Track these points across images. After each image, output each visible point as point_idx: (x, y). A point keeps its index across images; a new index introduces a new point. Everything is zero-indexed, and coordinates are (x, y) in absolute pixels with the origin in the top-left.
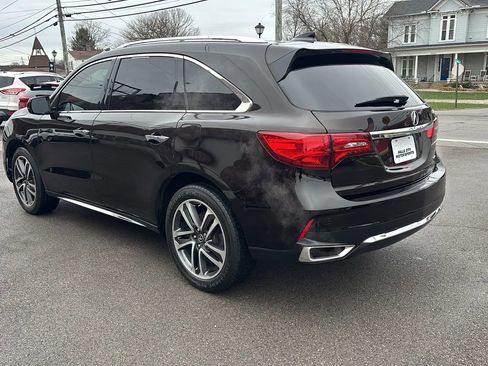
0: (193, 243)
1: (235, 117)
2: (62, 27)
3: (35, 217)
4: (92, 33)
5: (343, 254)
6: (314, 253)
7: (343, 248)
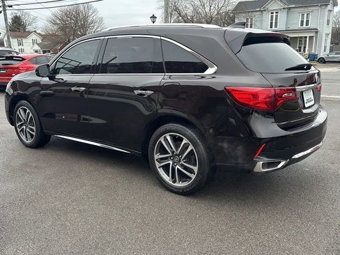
0: (171, 163)
1: (203, 77)
2: (5, 15)
3: (34, 150)
4: (24, 19)
5: (280, 166)
6: (264, 165)
7: (280, 162)
